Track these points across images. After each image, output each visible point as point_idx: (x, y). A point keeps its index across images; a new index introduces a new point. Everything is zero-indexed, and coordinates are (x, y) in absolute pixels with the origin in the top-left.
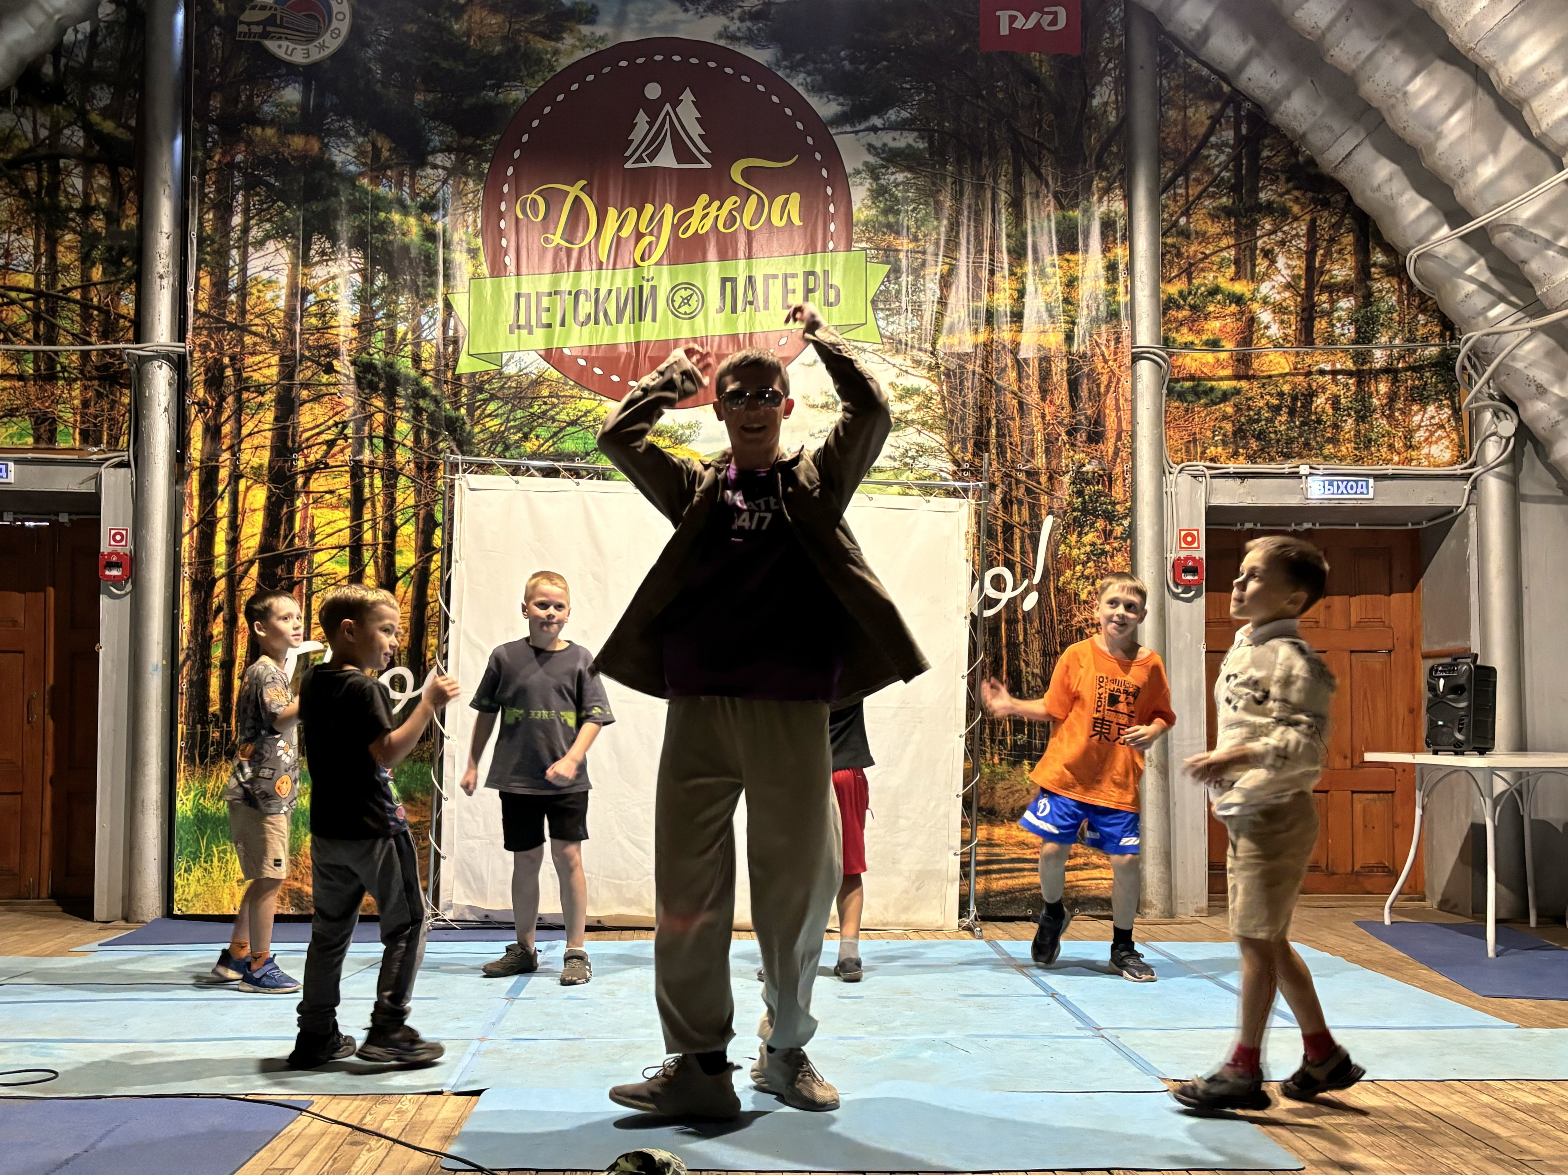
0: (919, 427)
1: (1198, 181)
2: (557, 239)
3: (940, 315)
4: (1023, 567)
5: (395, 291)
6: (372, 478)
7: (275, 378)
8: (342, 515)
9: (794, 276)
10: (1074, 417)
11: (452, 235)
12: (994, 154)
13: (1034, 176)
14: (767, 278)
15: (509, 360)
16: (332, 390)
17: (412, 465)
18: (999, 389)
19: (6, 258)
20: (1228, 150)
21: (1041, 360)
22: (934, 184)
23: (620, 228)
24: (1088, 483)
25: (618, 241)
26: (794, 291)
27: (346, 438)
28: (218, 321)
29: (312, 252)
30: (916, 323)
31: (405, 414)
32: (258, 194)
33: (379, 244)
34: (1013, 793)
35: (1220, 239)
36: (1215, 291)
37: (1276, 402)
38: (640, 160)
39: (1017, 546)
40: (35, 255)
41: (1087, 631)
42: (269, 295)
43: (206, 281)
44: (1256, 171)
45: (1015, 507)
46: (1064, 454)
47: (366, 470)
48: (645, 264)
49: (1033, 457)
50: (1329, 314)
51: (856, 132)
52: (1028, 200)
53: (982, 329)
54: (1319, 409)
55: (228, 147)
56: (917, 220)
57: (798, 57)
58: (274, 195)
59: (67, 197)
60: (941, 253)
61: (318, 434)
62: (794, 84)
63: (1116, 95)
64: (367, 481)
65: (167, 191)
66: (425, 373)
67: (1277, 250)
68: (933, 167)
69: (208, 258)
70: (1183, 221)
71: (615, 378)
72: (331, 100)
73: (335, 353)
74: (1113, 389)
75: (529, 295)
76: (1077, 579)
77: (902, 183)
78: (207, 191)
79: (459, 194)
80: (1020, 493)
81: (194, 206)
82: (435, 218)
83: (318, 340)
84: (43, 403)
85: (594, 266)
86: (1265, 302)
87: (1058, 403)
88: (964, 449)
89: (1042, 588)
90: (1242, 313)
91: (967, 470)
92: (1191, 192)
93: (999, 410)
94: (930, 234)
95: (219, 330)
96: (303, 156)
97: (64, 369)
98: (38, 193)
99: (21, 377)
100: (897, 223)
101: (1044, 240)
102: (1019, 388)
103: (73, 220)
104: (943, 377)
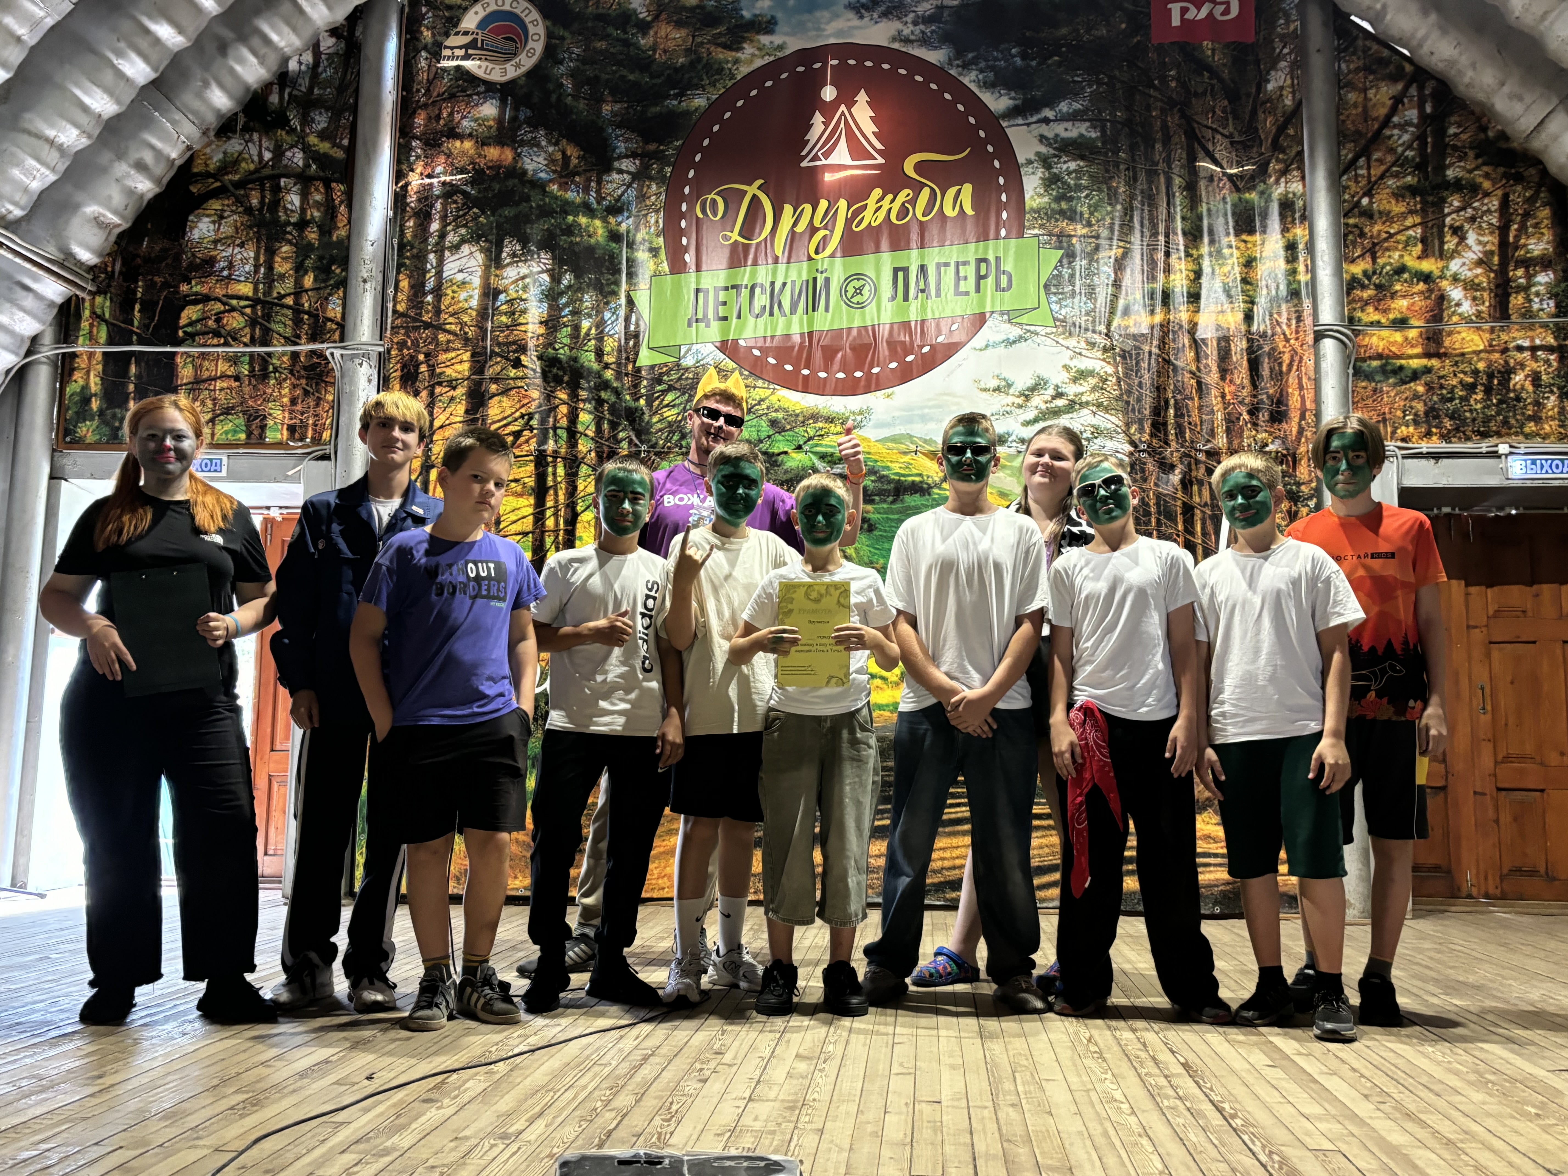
0: (1095, 409)
1: (1380, 161)
3: (1115, 297)
4: (1204, 549)
5: (580, 289)
6: (555, 467)
7: (466, 373)
8: (526, 502)
9: (965, 263)
10: (1255, 396)
11: (635, 236)
12: (1167, 140)
13: (1207, 158)
14: (938, 266)
15: (686, 352)
16: (520, 383)
17: (593, 454)
18: (1177, 370)
19: (229, 269)
20: (1412, 129)
21: (1219, 340)
22: (1107, 171)
26: (966, 278)
27: (531, 429)
28: (415, 320)
29: (504, 255)
30: (1090, 305)
31: (588, 406)
32: (456, 203)
33: (567, 246)
35: (1405, 218)
36: (1401, 269)
37: (1470, 380)
38: (816, 158)
39: (1198, 528)
40: (255, 266)
42: (463, 295)
43: (404, 284)
44: (1442, 148)
45: (1195, 488)
46: (1246, 433)
47: (550, 459)
48: (820, 256)
49: (1214, 437)
50: (1526, 289)
51: (1028, 125)
52: (1202, 184)
53: (1158, 309)
54: (1518, 387)
55: (429, 160)
56: (1090, 206)
57: (970, 55)
58: (470, 202)
59: (285, 212)
60: (1115, 238)
61: (505, 426)
62: (966, 81)
63: (1292, 79)
64: (550, 469)
66: (607, 366)
67: (1467, 226)
68: (1106, 155)
70: (1365, 201)
71: (789, 367)
72: (524, 113)
73: (523, 349)
74: (1295, 367)
77: (1075, 171)
78: (409, 201)
79: (642, 197)
80: (1201, 473)
82: (620, 220)
83: (507, 337)
84: (255, 401)
85: (770, 261)
86: (1455, 279)
87: (1238, 382)
88: (1141, 430)
90: (1430, 291)
91: (1144, 451)
92: (1373, 172)
93: (1177, 390)
94: (1103, 219)
95: (416, 328)
96: (496, 167)
97: (276, 370)
98: (260, 210)
99: (237, 378)
100: (1070, 209)
101: (1219, 222)
102: (1198, 368)
103: (290, 233)
104: (1118, 359)
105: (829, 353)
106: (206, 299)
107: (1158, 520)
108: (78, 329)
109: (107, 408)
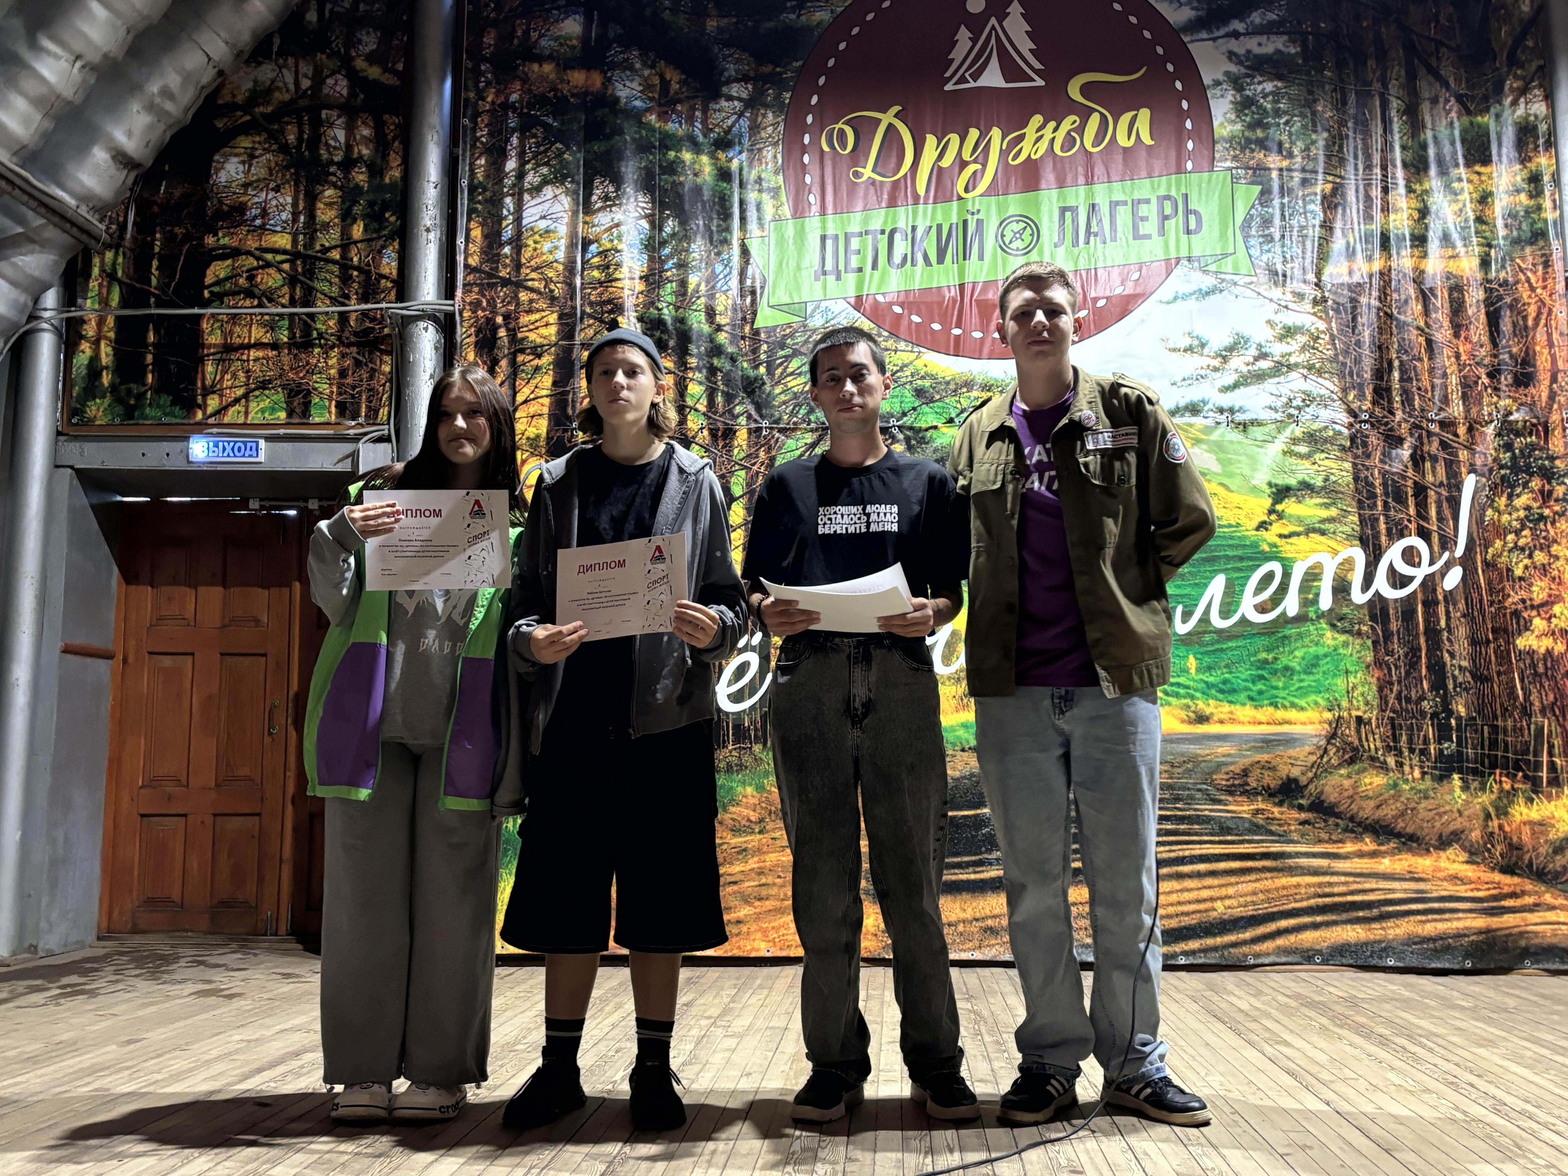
0: (1305, 372)
2: (867, 172)
3: (1324, 242)
4: (1441, 536)
5: (686, 238)
7: (553, 339)
9: (1148, 201)
10: (1495, 356)
11: (749, 173)
12: (1382, 56)
13: (1431, 78)
14: (1114, 205)
15: (814, 310)
17: (705, 432)
18: (1401, 326)
19: (263, 218)
21: (1451, 290)
22: (1311, 93)
24: (1518, 434)
28: (490, 276)
29: (594, 198)
30: (1296, 251)
31: (698, 375)
32: (535, 136)
33: (668, 186)
34: (1440, 815)
38: (963, 80)
39: (1433, 512)
40: (293, 214)
41: (1525, 615)
42: (547, 246)
43: (477, 233)
45: (1428, 465)
46: (1486, 400)
49: (1447, 405)
51: (1214, 39)
52: (1425, 107)
55: (502, 86)
56: (1290, 134)
58: (552, 136)
59: (328, 150)
60: (1321, 170)
65: (435, 138)
66: (720, 328)
68: (1308, 73)
69: (479, 207)
72: (614, 30)
73: (618, 308)
74: (1543, 322)
75: (837, 236)
76: (1510, 551)
77: (1272, 93)
78: (478, 134)
79: (755, 128)
80: (1434, 447)
81: (464, 151)
82: (731, 155)
83: (600, 295)
84: (297, 373)
88: (1361, 396)
89: (1467, 561)
91: (1365, 422)
93: (1402, 350)
94: (1307, 149)
95: (492, 286)
96: (583, 93)
97: (320, 336)
98: (298, 147)
99: (274, 346)
100: (1267, 138)
101: (1447, 149)
102: (1426, 323)
103: (334, 174)
104: (1331, 313)
106: (235, 253)
107: (1386, 504)
108: (86, 289)
109: (121, 383)
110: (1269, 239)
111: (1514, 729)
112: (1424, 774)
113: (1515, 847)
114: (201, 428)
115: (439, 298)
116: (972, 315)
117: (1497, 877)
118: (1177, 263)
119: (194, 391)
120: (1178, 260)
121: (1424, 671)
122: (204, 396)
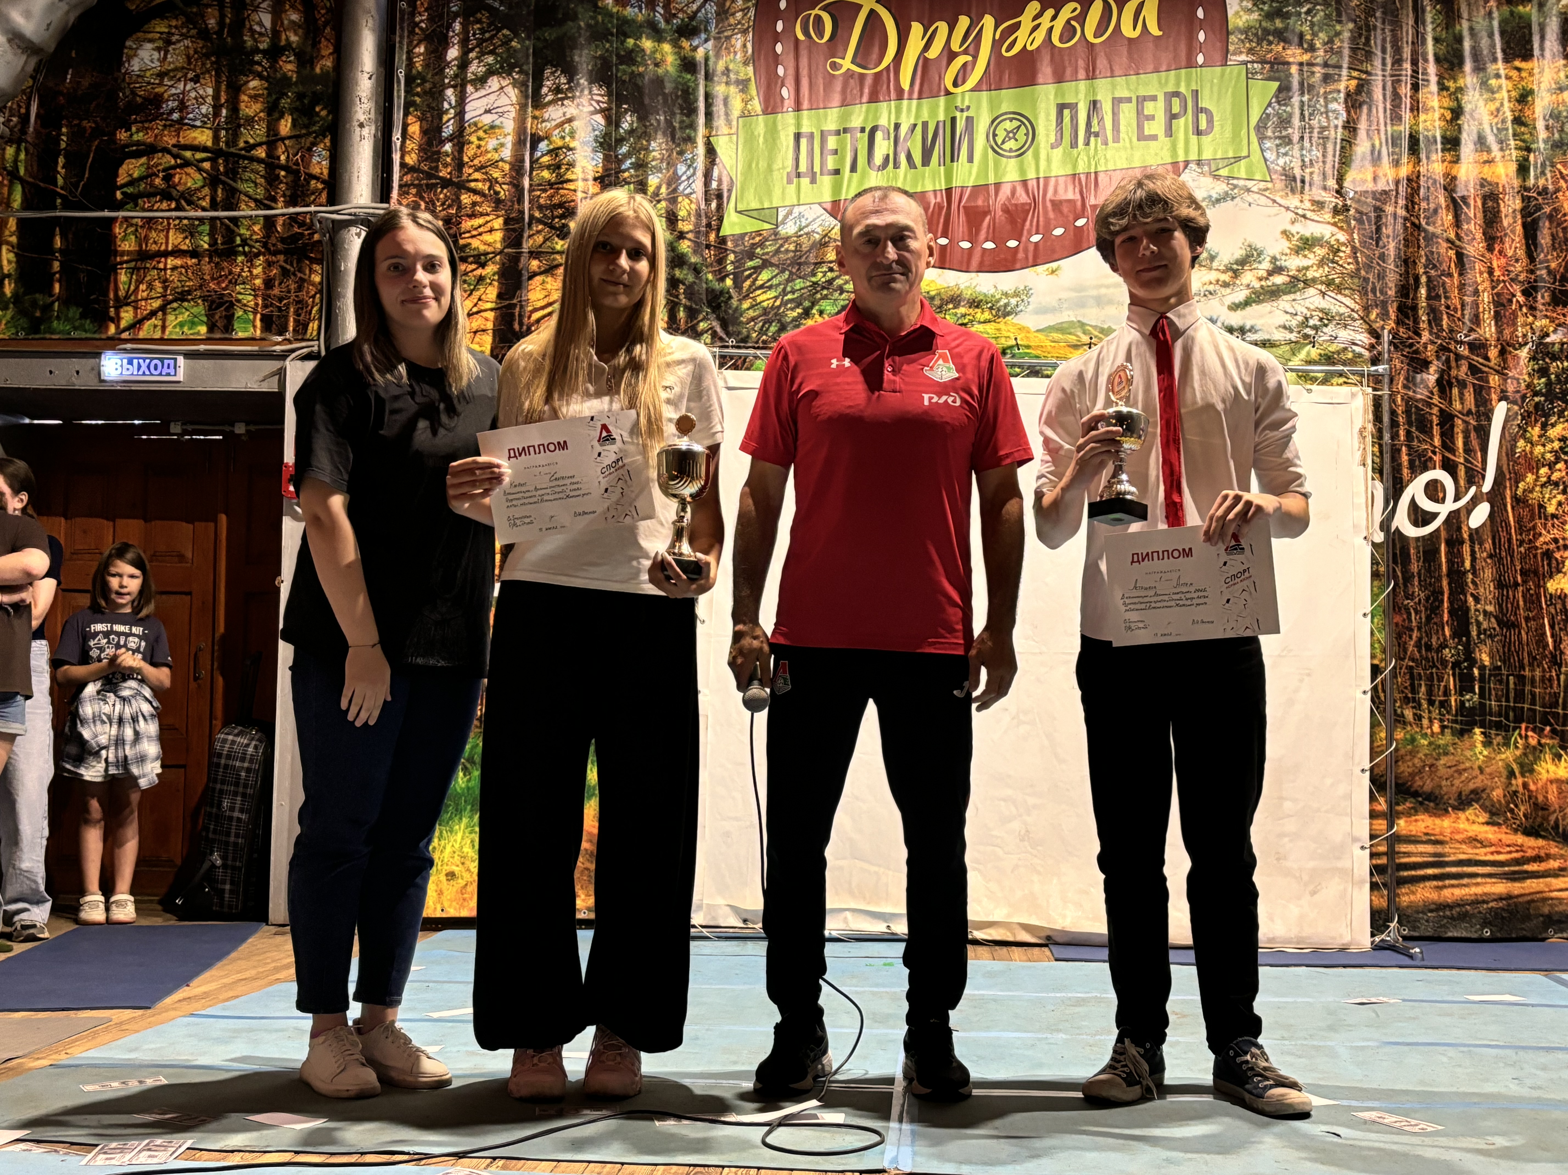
0: (1323, 288)
2: (846, 64)
3: (1347, 145)
4: (1468, 470)
5: (646, 135)
7: (499, 246)
9: (1154, 98)
10: (1532, 272)
11: (716, 63)
14: (1117, 102)
15: (786, 217)
18: (1430, 238)
19: (181, 111)
21: (1485, 198)
23: (927, 47)
24: (1554, 358)
25: (924, 65)
28: (429, 176)
29: (545, 90)
30: (1316, 154)
32: (479, 21)
33: (626, 78)
34: (1460, 773)
39: (1460, 443)
40: (214, 107)
41: (1557, 555)
42: (491, 143)
43: (415, 129)
45: (1455, 391)
46: (1520, 320)
48: (959, 90)
49: (1478, 325)
56: (1312, 25)
58: (498, 21)
59: (252, 36)
60: (1345, 65)
65: (371, 23)
66: (682, 236)
69: (418, 100)
73: (569, 212)
75: (812, 135)
76: (1543, 486)
78: (417, 19)
79: (723, 14)
80: (1463, 371)
81: (402, 37)
82: (696, 43)
83: (551, 197)
84: (219, 283)
88: (1385, 315)
89: (1495, 497)
91: (1388, 343)
93: (1431, 264)
94: (1331, 41)
95: (431, 187)
97: (244, 242)
98: (219, 33)
99: (194, 253)
100: (1286, 29)
101: (1484, 42)
102: (1457, 235)
103: (259, 63)
104: (1353, 223)
105: (975, 217)
106: (150, 150)
107: (1408, 433)
109: (25, 294)
110: (1287, 141)
111: (1543, 679)
112: (1443, 728)
113: (1540, 808)
114: (113, 343)
115: (373, 201)
116: (960, 223)
117: (1520, 839)
118: (1186, 167)
119: (107, 303)
120: (1187, 163)
121: (1446, 617)
122: (118, 308)
